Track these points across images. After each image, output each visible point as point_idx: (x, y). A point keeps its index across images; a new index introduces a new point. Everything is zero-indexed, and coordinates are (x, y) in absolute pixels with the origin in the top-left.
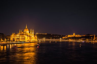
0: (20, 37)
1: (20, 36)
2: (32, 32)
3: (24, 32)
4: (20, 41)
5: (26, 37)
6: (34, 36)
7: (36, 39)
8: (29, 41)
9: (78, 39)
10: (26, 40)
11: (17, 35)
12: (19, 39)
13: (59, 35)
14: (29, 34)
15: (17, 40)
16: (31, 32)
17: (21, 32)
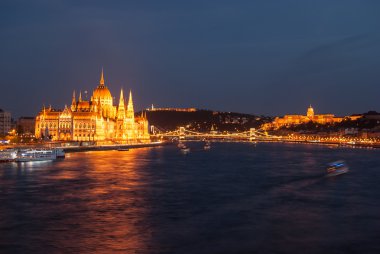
0: (75, 122)
1: (75, 118)
2: (126, 104)
3: (91, 103)
4: (75, 138)
5: (100, 122)
6: (136, 121)
7: (146, 133)
8: (114, 141)
9: (328, 132)
10: (102, 138)
11: (63, 116)
12: (69, 131)
13: (247, 116)
14: (113, 112)
15: (63, 136)
16: (121, 103)
17: (78, 103)
